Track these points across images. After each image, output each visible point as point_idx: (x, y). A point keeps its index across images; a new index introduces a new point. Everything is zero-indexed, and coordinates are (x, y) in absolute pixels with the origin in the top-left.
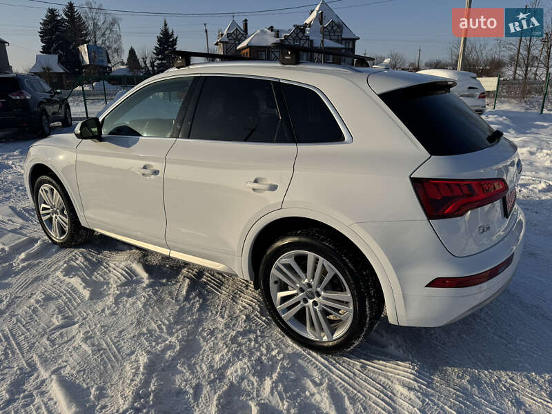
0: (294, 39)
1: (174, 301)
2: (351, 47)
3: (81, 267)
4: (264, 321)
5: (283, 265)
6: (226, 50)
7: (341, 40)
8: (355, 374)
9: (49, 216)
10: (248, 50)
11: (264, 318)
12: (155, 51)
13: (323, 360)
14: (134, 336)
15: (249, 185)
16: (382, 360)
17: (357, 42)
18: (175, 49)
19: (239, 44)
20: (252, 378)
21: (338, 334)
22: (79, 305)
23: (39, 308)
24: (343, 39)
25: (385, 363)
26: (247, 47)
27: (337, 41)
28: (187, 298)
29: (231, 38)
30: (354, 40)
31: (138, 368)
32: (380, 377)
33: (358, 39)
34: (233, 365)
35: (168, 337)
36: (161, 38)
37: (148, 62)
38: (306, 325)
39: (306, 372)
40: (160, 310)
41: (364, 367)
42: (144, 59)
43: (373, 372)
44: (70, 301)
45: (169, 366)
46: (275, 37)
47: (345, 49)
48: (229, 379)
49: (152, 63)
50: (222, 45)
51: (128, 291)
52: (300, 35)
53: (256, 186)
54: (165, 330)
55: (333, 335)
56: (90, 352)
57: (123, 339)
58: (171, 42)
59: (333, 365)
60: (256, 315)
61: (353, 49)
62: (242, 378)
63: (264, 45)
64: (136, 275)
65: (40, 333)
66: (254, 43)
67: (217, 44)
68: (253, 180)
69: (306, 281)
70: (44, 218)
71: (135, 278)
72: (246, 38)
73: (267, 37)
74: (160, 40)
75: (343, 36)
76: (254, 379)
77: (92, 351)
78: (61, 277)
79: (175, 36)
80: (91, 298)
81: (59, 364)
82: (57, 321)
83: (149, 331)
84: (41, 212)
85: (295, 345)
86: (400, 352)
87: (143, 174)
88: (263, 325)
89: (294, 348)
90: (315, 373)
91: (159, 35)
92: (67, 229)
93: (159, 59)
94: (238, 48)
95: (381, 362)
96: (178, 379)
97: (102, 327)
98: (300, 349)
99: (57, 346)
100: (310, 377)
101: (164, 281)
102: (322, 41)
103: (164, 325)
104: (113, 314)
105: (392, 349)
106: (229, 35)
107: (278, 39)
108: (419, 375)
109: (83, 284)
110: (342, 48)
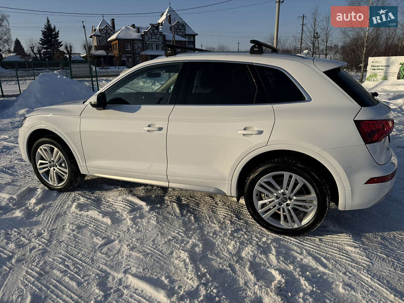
0: (151, 34)
1: (175, 217)
2: (192, 40)
3: (89, 204)
4: (243, 223)
5: (264, 182)
6: (99, 42)
7: (185, 36)
8: (318, 245)
9: (47, 169)
10: (117, 42)
11: (242, 221)
12: (41, 42)
13: (295, 240)
14: (166, 242)
15: (239, 132)
16: (329, 235)
17: (196, 36)
18: (58, 40)
19: (110, 37)
20: (260, 256)
21: (305, 221)
22: (106, 228)
23: (78, 235)
24: (186, 35)
25: (331, 236)
26: (116, 39)
27: (182, 36)
28: (182, 215)
29: (102, 32)
30: (194, 36)
31: (184, 261)
32: (334, 244)
33: (197, 34)
34: (243, 250)
35: (189, 240)
36: (44, 31)
37: (35, 50)
38: (280, 221)
39: (289, 248)
40: (170, 224)
41: (320, 240)
42: (32, 48)
43: (328, 242)
44: (97, 226)
45: (203, 256)
46: (136, 32)
47: (188, 41)
48: (246, 259)
49: (39, 51)
50: (95, 38)
51: (138, 215)
52: (156, 31)
53: (245, 132)
54: (183, 235)
55: (301, 223)
56: (142, 257)
57: (159, 245)
58: (53, 35)
59: (302, 242)
60: (235, 220)
61: (194, 43)
62: (254, 257)
63: (129, 38)
64: (136, 205)
65: (92, 251)
66: (122, 37)
67: (91, 37)
68: (243, 129)
69: (282, 191)
70: (41, 172)
71: (136, 206)
72: (114, 33)
73: (130, 32)
74: (44, 33)
75: (187, 33)
76: (263, 256)
77: (143, 256)
78: (77, 211)
79: (57, 30)
80: (113, 223)
81: (124, 267)
82: (99, 241)
83: (174, 237)
84: (38, 167)
85: (272, 234)
86: (337, 229)
87: (148, 131)
88: (244, 225)
89: (273, 236)
90: (295, 248)
91: (43, 29)
92: (66, 177)
93: (45, 48)
94: (109, 40)
95: (328, 236)
96: (214, 263)
97: (137, 240)
98: (277, 236)
99: (112, 257)
100: (293, 250)
101: (159, 205)
102: (174, 36)
103: (181, 232)
104: (138, 231)
105: (331, 227)
106: (100, 30)
107: (139, 34)
108: (355, 240)
109: (101, 214)
110: (187, 41)
